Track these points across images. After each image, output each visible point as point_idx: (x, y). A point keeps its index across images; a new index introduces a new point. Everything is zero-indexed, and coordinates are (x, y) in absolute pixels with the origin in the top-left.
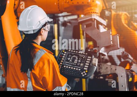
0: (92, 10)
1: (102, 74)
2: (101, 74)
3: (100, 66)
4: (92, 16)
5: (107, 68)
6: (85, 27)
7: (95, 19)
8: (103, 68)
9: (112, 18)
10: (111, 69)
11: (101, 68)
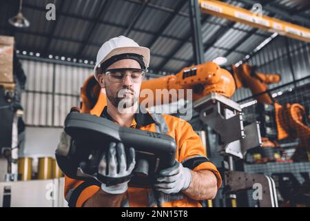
0: (214, 88)
1: (232, 190)
2: (230, 189)
3: (230, 175)
4: (211, 96)
5: (240, 178)
6: (205, 114)
7: (217, 101)
8: (234, 179)
9: (277, 113)
10: (247, 179)
11: (231, 179)
